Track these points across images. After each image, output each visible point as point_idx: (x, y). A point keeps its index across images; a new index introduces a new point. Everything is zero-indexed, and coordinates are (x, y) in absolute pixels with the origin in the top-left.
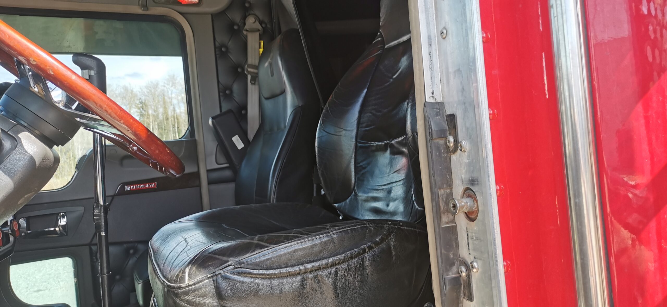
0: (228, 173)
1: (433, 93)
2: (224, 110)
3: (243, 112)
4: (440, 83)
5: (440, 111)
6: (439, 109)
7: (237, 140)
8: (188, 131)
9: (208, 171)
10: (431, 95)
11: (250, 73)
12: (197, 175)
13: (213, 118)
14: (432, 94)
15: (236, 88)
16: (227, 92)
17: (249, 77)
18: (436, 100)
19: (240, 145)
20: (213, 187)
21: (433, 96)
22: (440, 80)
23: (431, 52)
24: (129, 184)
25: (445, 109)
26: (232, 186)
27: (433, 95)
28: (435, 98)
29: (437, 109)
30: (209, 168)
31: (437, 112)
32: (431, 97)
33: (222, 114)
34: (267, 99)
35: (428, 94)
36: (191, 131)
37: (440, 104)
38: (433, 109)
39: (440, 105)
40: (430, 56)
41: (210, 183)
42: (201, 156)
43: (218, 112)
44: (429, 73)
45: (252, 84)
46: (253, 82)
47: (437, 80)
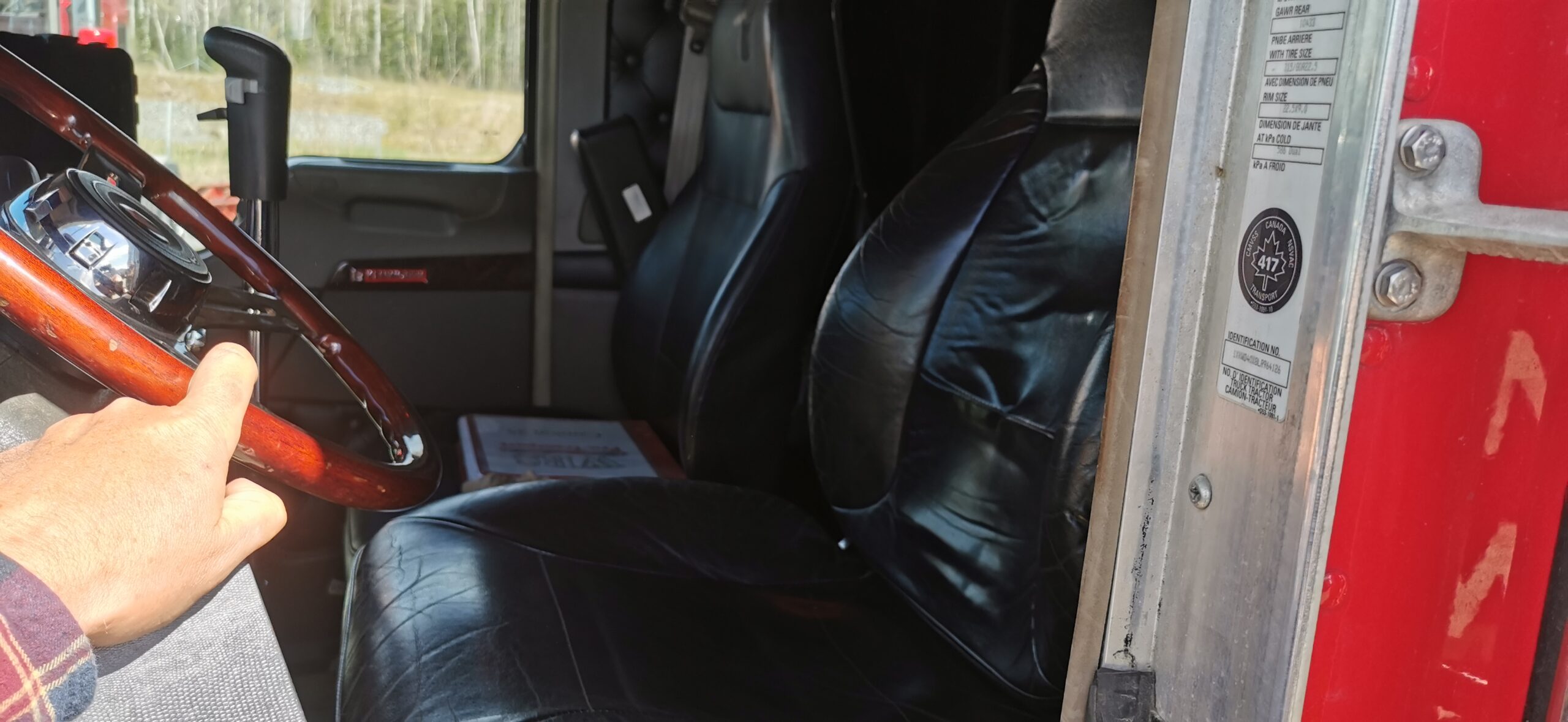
0: (603, 267)
1: (1128, 641)
2: (616, 113)
3: (663, 118)
4: (1156, 615)
5: (1137, 701)
6: (1137, 695)
7: (636, 197)
8: (520, 147)
9: (558, 255)
10: (1122, 646)
11: (692, 20)
12: (529, 260)
13: (582, 134)
14: (1124, 644)
15: (653, 52)
16: (630, 60)
17: (689, 33)
18: (1132, 661)
19: (641, 211)
20: (565, 295)
21: (1126, 651)
22: (1160, 605)
23: (1150, 521)
24: (362, 265)
25: (1155, 696)
26: (609, 298)
27: (1128, 648)
28: (1132, 657)
29: (1130, 692)
30: (561, 247)
31: (1129, 704)
32: (1119, 652)
33: (608, 126)
34: (725, 108)
35: (1115, 642)
36: (527, 147)
37: (1142, 676)
38: (1118, 691)
39: (1142, 681)
40: (1144, 533)
41: (559, 282)
42: (544, 215)
43: (598, 118)
44: (1131, 582)
45: (692, 49)
46: (697, 47)
47: (1150, 605)
